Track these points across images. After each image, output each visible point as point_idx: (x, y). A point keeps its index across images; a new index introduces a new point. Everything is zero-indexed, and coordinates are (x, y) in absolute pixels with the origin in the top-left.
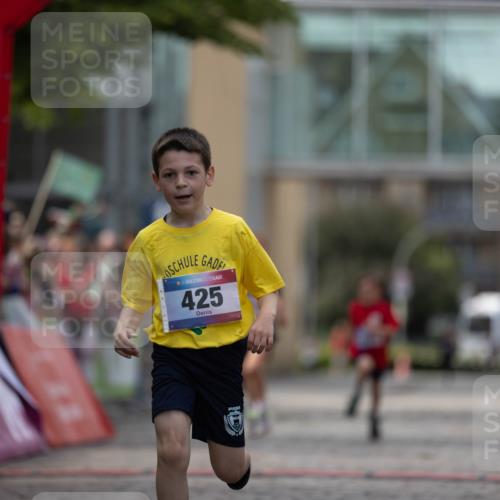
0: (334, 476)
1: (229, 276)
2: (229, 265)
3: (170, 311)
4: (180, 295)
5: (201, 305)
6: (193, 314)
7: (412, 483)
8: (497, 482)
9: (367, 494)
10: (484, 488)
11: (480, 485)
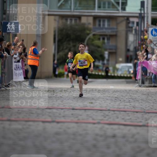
0: (62, 109)
1: (86, 60)
2: (87, 59)
3: (79, 64)
4: (80, 62)
5: (83, 64)
6: (82, 65)
7: (87, 111)
8: (114, 111)
9: (72, 114)
10: (109, 112)
11: (108, 112)
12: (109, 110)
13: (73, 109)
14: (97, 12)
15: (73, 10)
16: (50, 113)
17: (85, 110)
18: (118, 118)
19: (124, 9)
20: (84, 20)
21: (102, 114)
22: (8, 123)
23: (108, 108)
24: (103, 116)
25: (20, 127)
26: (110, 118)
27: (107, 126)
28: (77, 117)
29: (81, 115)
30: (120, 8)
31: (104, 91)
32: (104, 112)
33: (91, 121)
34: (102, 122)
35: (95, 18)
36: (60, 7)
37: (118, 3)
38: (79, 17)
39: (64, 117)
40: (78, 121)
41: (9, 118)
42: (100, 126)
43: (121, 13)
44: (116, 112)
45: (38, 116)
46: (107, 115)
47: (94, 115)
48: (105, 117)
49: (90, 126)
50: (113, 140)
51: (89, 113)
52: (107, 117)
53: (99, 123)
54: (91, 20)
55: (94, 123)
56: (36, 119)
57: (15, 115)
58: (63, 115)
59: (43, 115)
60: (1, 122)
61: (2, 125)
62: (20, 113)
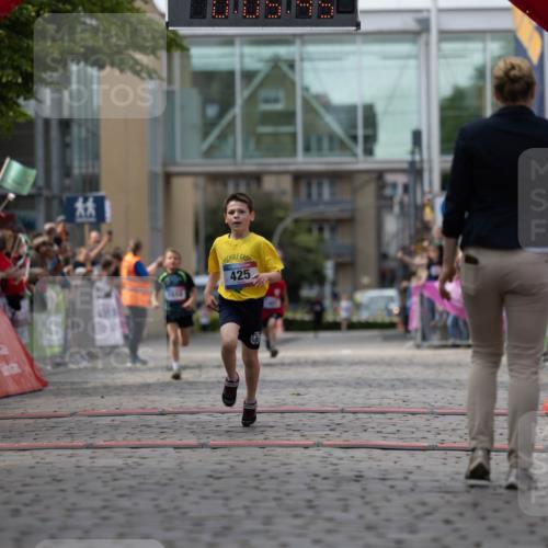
1: (254, 264)
3: (226, 281)
5: (239, 278)
6: (236, 282)
7: (287, 415)
8: (354, 413)
10: (344, 417)
11: (340, 415)
12: (342, 411)
14: (302, 162)
15: (239, 158)
16: (192, 423)
17: (282, 412)
18: (365, 430)
19: (369, 152)
20: (269, 184)
21: (325, 422)
22: (89, 452)
23: (341, 406)
24: (328, 426)
25: (119, 462)
26: (346, 431)
27: (340, 453)
29: (272, 427)
30: (360, 149)
31: (328, 363)
32: (330, 416)
33: (297, 439)
34: (325, 442)
35: (299, 177)
36: (209, 153)
37: (354, 138)
38: (257, 178)
39: (228, 432)
40: (267, 442)
41: (90, 441)
42: (321, 452)
43: (361, 163)
44: (359, 415)
45: (162, 432)
46: (338, 424)
47: (304, 425)
48: (331, 430)
49: (297, 452)
50: (356, 488)
51: (291, 419)
52: (340, 429)
53: (318, 445)
54: (287, 183)
55: (306, 447)
56: (159, 442)
57: (105, 432)
58: (225, 428)
59: (175, 431)
60: (70, 452)
61: (73, 460)
62: (116, 427)
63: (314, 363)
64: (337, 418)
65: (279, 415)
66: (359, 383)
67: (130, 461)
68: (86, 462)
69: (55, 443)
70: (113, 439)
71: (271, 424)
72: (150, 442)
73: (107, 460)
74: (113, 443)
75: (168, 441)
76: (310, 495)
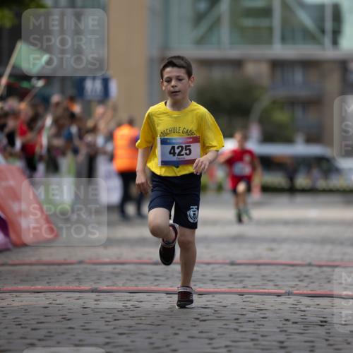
4: (169, 149)
5: (179, 153)
7: (262, 267)
8: (320, 266)
9: (231, 276)
10: (311, 270)
11: (309, 268)
12: (310, 265)
13: (232, 264)
17: (259, 265)
18: (329, 282)
21: (294, 273)
22: (94, 295)
23: (308, 261)
24: (297, 277)
25: (120, 305)
26: (313, 282)
27: (307, 301)
28: (241, 281)
29: (249, 277)
31: (297, 223)
32: (299, 269)
33: (271, 288)
34: (295, 292)
39: (212, 280)
40: (245, 290)
41: (95, 286)
42: (291, 300)
44: (325, 269)
45: (156, 280)
46: (306, 276)
47: (277, 276)
48: (301, 281)
49: (271, 300)
50: (321, 331)
51: (266, 271)
52: (307, 280)
53: (289, 294)
55: (279, 295)
56: (154, 288)
57: (108, 278)
58: (210, 277)
59: (168, 279)
60: (78, 295)
61: (81, 302)
62: (117, 274)
63: (286, 223)
64: (305, 271)
65: (256, 267)
66: (324, 241)
67: (129, 304)
68: (92, 304)
69: (65, 286)
70: (115, 284)
71: (249, 275)
72: (146, 288)
73: (109, 302)
74: (114, 288)
75: (162, 288)
76: (282, 337)
